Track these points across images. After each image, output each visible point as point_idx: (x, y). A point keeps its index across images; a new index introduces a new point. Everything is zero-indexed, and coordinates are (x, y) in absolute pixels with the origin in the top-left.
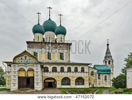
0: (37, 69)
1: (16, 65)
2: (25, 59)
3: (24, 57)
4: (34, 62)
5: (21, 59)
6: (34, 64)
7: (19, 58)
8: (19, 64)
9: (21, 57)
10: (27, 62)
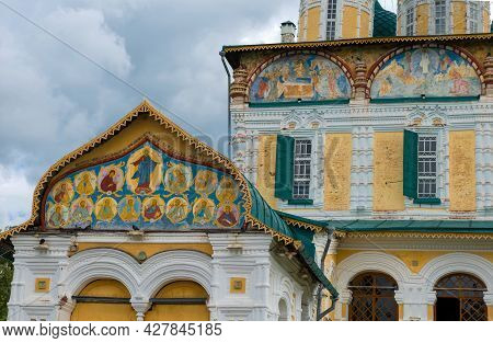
0: (238, 286)
1: (58, 246)
2: (133, 185)
3: (131, 170)
4: (214, 212)
5: (108, 184)
6: (208, 232)
7: (92, 174)
8: (83, 238)
9: (105, 170)
10: (150, 213)
